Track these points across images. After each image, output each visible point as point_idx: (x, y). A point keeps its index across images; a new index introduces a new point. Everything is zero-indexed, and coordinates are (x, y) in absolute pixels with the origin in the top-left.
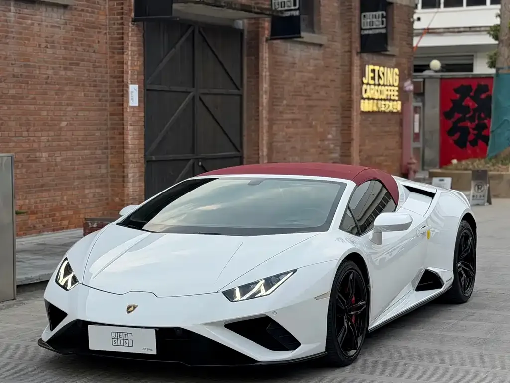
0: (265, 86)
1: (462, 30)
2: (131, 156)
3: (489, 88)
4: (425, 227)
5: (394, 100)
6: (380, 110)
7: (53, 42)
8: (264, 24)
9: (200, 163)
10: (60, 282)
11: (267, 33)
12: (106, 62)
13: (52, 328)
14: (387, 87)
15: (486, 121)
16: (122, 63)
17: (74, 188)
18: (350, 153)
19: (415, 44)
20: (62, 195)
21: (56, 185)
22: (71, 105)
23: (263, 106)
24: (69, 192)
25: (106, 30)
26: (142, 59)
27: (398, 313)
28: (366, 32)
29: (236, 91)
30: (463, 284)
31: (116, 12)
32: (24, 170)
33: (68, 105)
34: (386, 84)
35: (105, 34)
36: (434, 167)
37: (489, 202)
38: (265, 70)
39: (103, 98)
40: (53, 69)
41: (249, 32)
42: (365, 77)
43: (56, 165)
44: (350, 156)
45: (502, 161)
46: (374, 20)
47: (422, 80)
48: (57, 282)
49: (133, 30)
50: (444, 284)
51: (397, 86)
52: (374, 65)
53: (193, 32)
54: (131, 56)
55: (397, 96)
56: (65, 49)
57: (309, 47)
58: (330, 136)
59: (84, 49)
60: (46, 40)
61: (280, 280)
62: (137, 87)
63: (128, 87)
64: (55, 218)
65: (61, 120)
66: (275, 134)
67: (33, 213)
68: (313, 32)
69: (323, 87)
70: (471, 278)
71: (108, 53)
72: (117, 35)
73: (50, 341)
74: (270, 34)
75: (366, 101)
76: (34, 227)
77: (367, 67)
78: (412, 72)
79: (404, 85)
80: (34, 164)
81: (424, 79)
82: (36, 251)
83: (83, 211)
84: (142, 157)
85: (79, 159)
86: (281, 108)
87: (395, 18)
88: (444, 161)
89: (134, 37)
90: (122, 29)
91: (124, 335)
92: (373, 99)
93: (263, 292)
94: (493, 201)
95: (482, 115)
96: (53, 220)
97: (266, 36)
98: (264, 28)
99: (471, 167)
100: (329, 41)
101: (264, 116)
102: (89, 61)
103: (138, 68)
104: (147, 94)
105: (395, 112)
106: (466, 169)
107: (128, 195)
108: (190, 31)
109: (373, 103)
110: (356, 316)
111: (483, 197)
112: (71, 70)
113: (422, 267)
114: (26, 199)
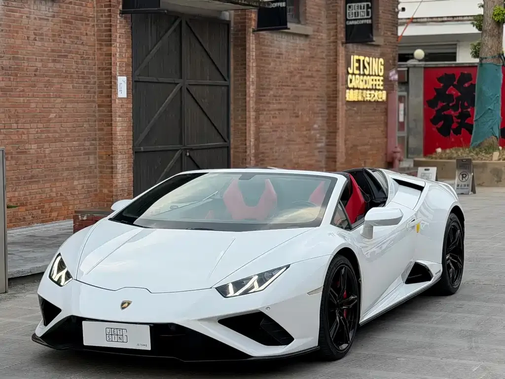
0: (252, 76)
1: (446, 19)
2: (120, 147)
3: (472, 77)
4: (414, 220)
5: (379, 90)
6: (365, 100)
7: (42, 34)
8: (251, 15)
9: (188, 154)
10: (53, 277)
11: (253, 24)
12: (94, 54)
13: (46, 324)
14: (372, 77)
15: (469, 110)
16: (110, 55)
17: (63, 179)
18: (336, 142)
19: (399, 34)
20: (51, 187)
21: (45, 176)
22: (60, 97)
23: (249, 96)
24: (58, 184)
25: (94, 22)
26: (130, 51)
27: (388, 306)
28: (351, 23)
29: (223, 82)
30: (451, 276)
31: (103, 4)
32: (13, 162)
33: (56, 97)
34: (371, 74)
35: (93, 26)
36: (418, 155)
37: (473, 191)
38: (252, 61)
39: (92, 90)
40: (42, 61)
41: (235, 23)
42: (350, 67)
43: (45, 157)
44: (335, 145)
45: (485, 150)
46: (359, 11)
47: (406, 69)
48: (50, 277)
49: (121, 22)
50: (433, 277)
51: (382, 76)
52: (359, 55)
53: (181, 23)
54: (119, 48)
55: (382, 85)
56: (54, 41)
57: (295, 37)
58: (316, 126)
59: (73, 42)
60: (34, 33)
61: (273, 276)
62: (125, 78)
63: (116, 78)
64: (44, 209)
65: (50, 112)
66: (262, 125)
67: (22, 205)
68: (299, 22)
69: (308, 77)
70: (459, 270)
71: (96, 45)
72: (105, 27)
73: (44, 337)
74: (256, 26)
75: (352, 90)
76: (24, 218)
77: (352, 57)
78: (396, 61)
79: (389, 74)
80: (23, 156)
81: (408, 68)
82: (26, 242)
83: (71, 202)
84: (130, 149)
85: (67, 151)
86: (267, 99)
87: (380, 8)
88: (429, 150)
89: (123, 29)
90: (110, 21)
91: (119, 332)
92: (358, 89)
93: (256, 288)
94: (478, 189)
95: (466, 104)
96: (42, 212)
97: (253, 27)
98: (250, 19)
99: (455, 155)
100: (314, 31)
101: (251, 106)
102: (77, 53)
103: (126, 60)
104: (135, 85)
105: (380, 102)
106: (450, 158)
107: (116, 186)
108: (177, 23)
109: (358, 92)
110: (348, 310)
111: (468, 186)
112: (59, 62)
113: (412, 260)
114: (15, 191)
